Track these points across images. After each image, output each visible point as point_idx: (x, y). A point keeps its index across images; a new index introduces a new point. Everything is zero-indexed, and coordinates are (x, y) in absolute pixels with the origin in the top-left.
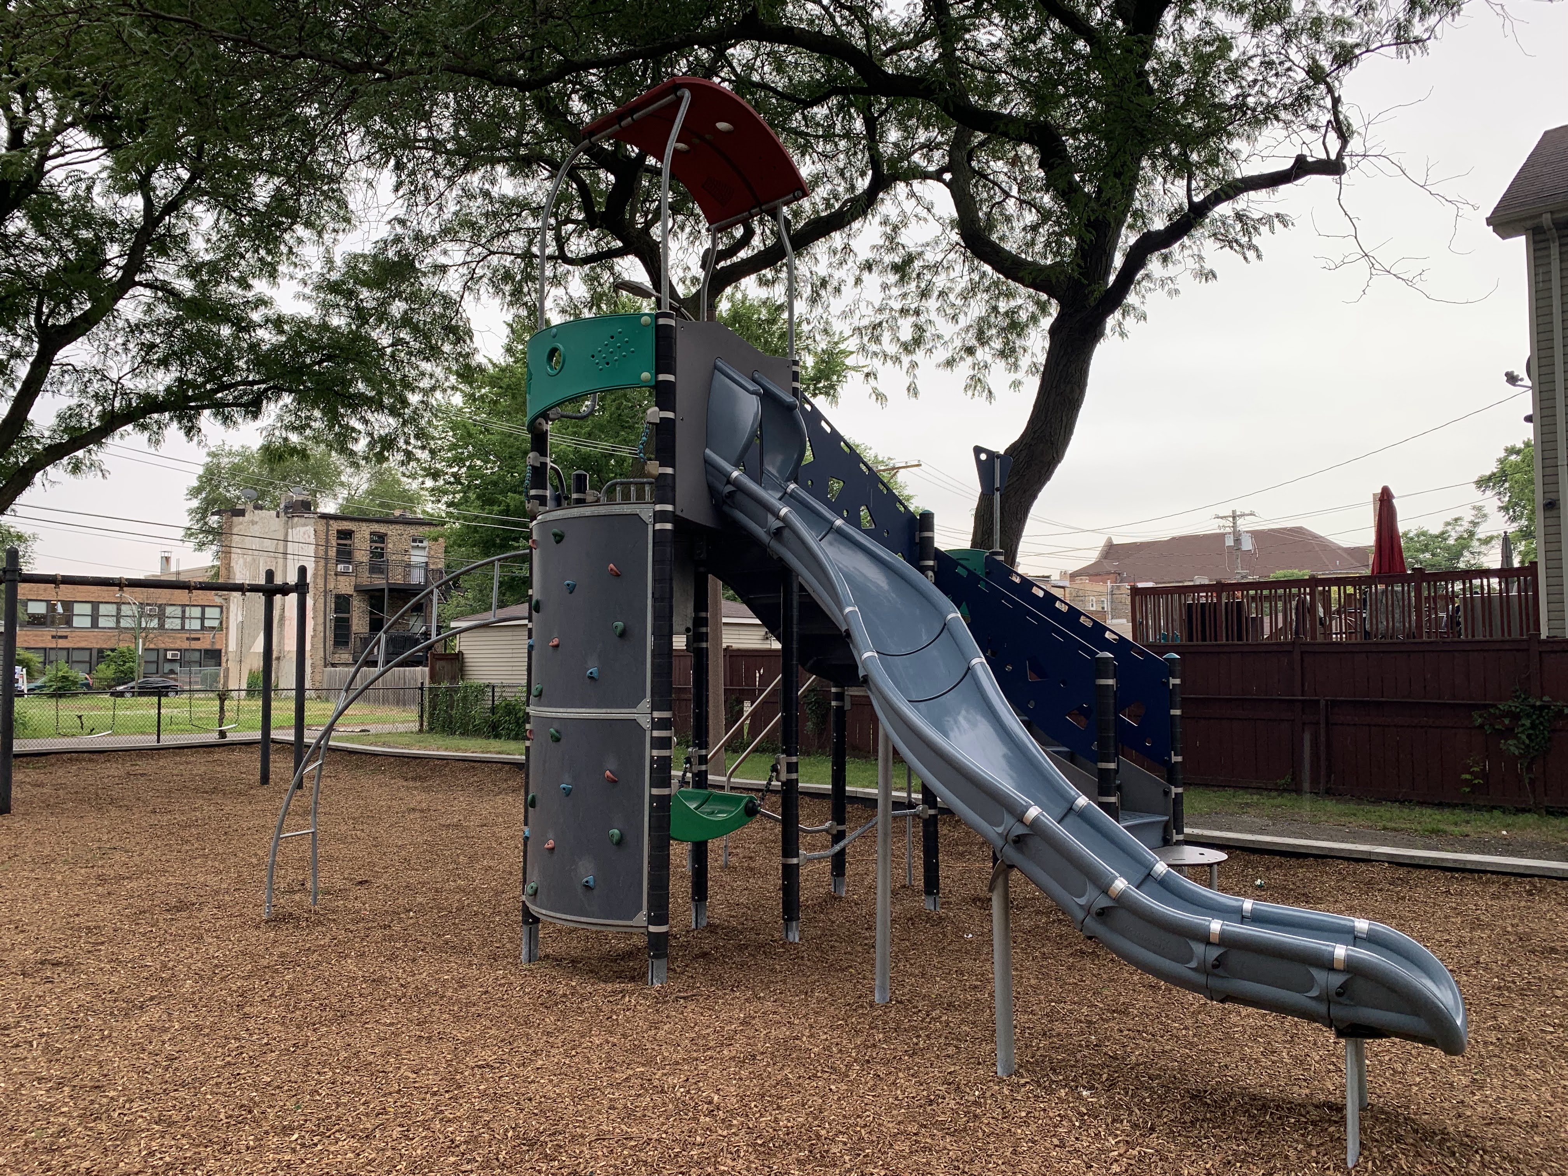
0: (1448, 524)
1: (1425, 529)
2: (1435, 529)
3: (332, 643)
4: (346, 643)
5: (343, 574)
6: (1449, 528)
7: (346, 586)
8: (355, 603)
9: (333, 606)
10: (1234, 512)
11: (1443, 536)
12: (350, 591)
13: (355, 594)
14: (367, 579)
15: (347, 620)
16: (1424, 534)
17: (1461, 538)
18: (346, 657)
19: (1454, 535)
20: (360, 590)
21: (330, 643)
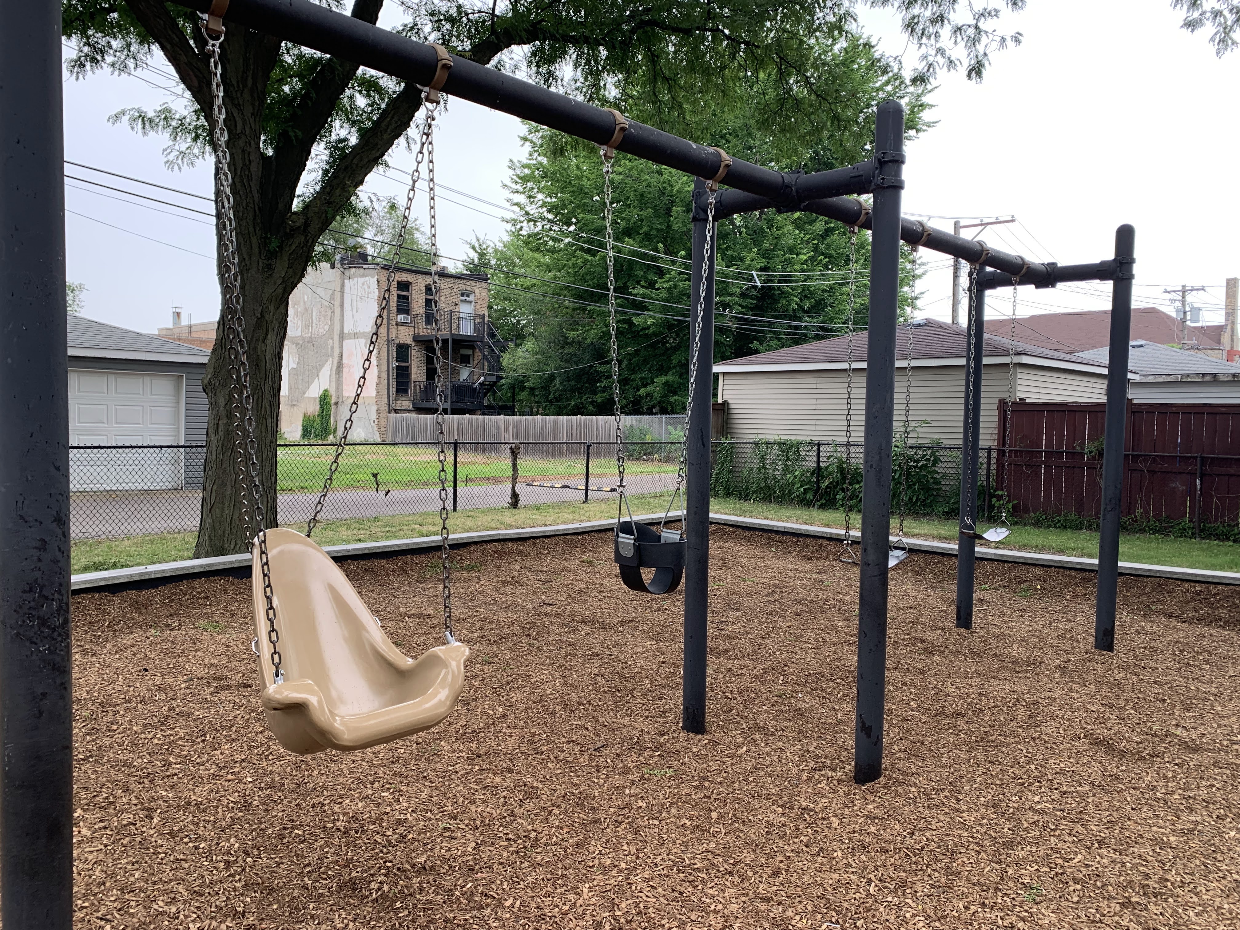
3: (394, 390)
4: (405, 391)
5: (403, 324)
7: (405, 336)
8: (414, 352)
9: (395, 354)
12: (409, 341)
13: (413, 344)
14: (424, 330)
15: (406, 369)
18: (406, 404)
20: (417, 340)
21: (393, 390)
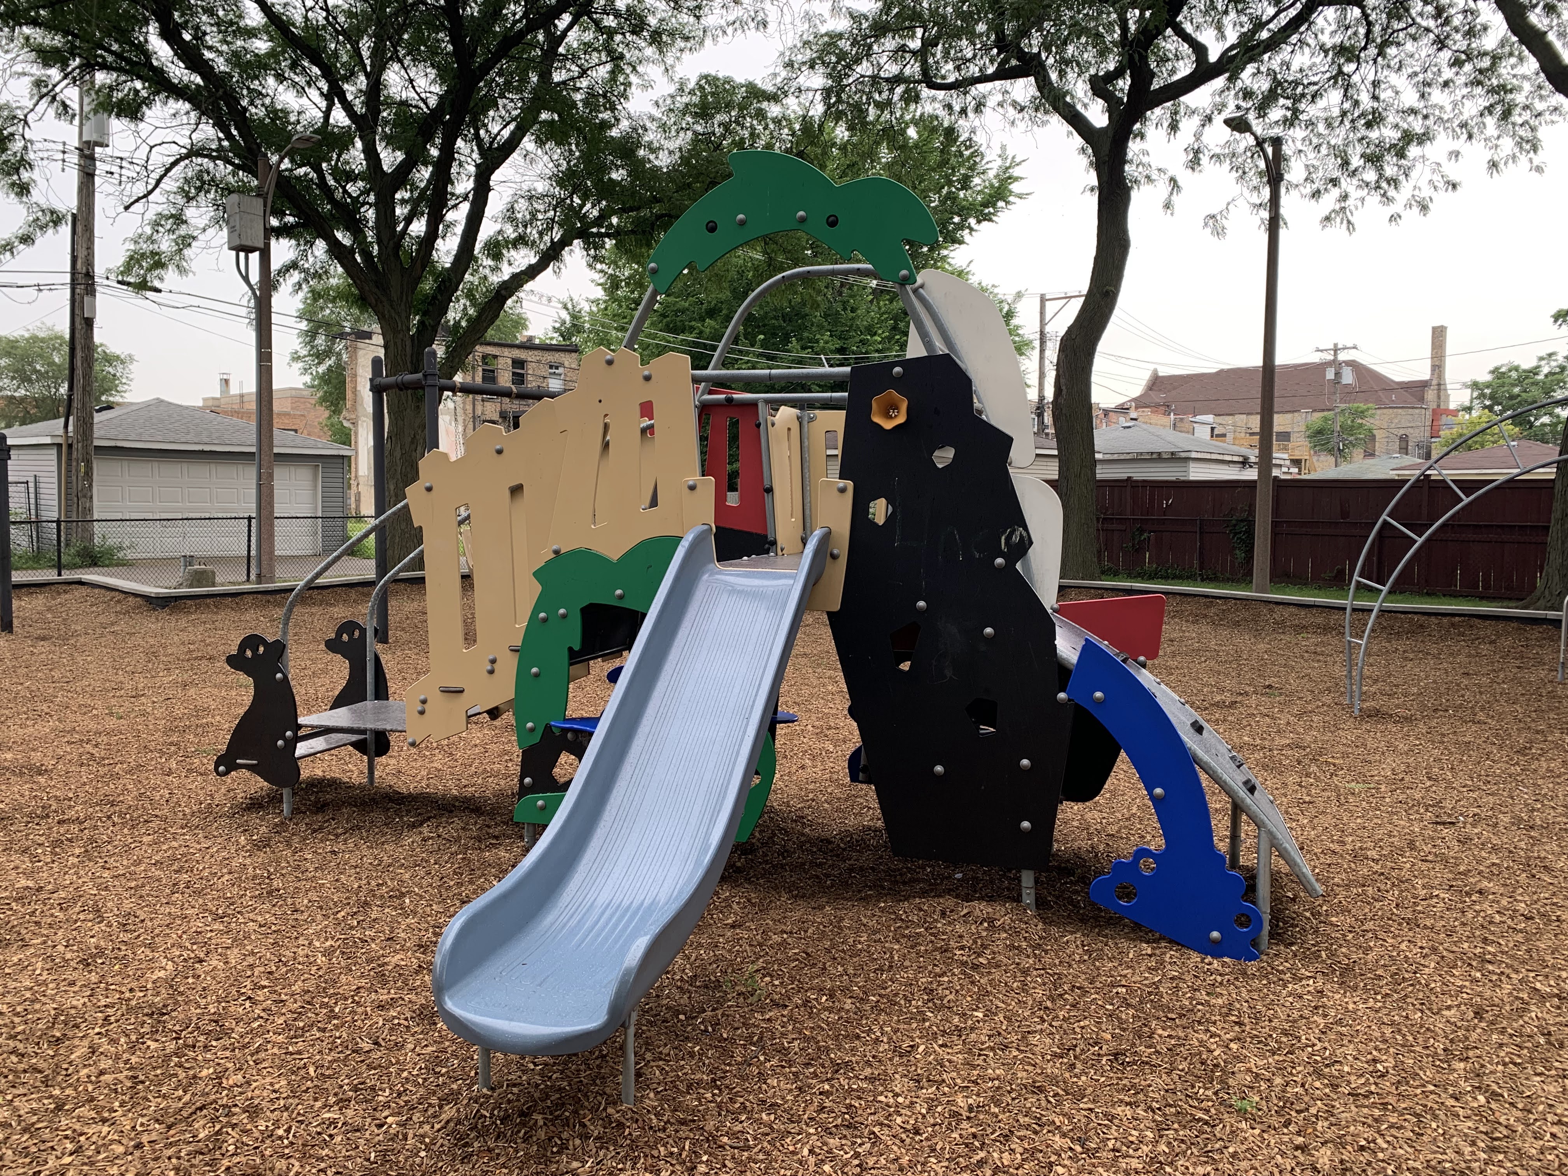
0: (1541, 359)
1: (1516, 364)
2: (1527, 364)
6: (1543, 363)
7: (491, 412)
10: (1336, 345)
11: (1535, 371)
13: (500, 420)
16: (1516, 369)
17: (1551, 374)
19: (1546, 370)
20: (504, 416)
